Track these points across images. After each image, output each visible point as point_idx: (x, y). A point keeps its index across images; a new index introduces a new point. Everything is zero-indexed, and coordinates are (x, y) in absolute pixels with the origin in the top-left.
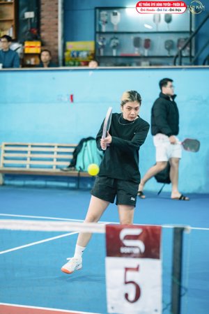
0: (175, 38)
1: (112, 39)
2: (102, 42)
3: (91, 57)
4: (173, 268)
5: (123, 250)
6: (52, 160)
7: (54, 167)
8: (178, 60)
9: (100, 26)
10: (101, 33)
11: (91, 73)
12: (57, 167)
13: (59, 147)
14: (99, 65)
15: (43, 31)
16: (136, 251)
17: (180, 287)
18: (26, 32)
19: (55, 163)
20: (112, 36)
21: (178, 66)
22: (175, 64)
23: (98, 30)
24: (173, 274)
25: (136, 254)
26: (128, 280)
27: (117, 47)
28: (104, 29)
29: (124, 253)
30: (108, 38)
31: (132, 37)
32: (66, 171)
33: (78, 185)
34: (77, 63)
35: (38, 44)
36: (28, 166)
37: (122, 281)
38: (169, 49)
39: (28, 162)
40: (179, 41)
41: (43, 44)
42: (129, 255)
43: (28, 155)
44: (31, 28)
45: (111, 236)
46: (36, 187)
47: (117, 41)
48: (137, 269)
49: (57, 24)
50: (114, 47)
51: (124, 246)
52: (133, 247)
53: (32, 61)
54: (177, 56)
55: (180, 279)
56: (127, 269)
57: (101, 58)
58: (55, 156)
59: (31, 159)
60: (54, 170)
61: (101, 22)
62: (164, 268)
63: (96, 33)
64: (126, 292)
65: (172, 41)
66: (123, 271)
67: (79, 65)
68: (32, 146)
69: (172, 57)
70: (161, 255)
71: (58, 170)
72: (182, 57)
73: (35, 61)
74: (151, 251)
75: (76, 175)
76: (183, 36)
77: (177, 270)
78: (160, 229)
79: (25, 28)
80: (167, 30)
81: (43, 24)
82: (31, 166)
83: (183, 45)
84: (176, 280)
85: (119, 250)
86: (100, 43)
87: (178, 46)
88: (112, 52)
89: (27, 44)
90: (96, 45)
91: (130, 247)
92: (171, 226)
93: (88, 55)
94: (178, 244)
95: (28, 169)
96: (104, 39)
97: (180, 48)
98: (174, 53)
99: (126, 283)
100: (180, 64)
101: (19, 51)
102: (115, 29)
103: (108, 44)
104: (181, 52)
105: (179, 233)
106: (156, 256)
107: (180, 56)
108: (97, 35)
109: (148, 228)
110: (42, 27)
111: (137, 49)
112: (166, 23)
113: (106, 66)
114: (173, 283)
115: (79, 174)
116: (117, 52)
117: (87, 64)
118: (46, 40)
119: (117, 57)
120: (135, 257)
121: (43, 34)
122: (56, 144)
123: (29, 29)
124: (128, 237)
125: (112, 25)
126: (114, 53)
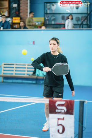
0: (80, 16)
1: (52, 16)
2: (48, 18)
3: (43, 24)
4: (79, 119)
5: (57, 111)
6: (25, 71)
7: (26, 74)
8: (81, 26)
9: (47, 11)
10: (47, 14)
11: (42, 31)
12: (27, 74)
13: (28, 65)
14: (46, 28)
15: (21, 13)
16: (63, 111)
17: (82, 127)
18: (13, 13)
19: (26, 72)
20: (52, 15)
21: (81, 29)
22: (80, 28)
23: (45, 12)
24: (79, 121)
25: (63, 112)
26: (59, 124)
27: (54, 20)
28: (48, 12)
29: (57, 112)
30: (50, 16)
31: (61, 16)
32: (31, 76)
33: (37, 82)
34: (36, 27)
35: (19, 18)
36: (14, 74)
37: (57, 124)
38: (77, 21)
39: (14, 72)
40: (82, 17)
41: (21, 19)
42: (59, 113)
43: (14, 69)
44: (16, 11)
45: (52, 105)
46: (18, 83)
47: (54, 17)
48: (63, 119)
49: (27, 10)
50: (53, 20)
51: (58, 109)
52: (62, 109)
53: (16, 26)
54: (81, 24)
55: (82, 124)
56: (58, 119)
57: (47, 25)
58: (26, 69)
59: (16, 71)
60: (26, 76)
61: (47, 9)
62: (75, 118)
63: (45, 13)
64: (58, 129)
65: (79, 17)
66: (57, 120)
67: (37, 28)
68: (16, 65)
69: (78, 24)
70: (74, 113)
71: (28, 76)
72: (83, 24)
73: (18, 26)
74: (69, 111)
75: (36, 78)
76: (84, 15)
77: (81, 120)
78: (73, 101)
79: (13, 11)
80: (77, 12)
81: (21, 10)
82: (15, 74)
83: (84, 19)
84: (81, 124)
85: (55, 111)
86: (47, 18)
87: (82, 19)
88: (52, 22)
89: (14, 18)
90: (45, 19)
91: (60, 109)
92: (78, 100)
93: (41, 24)
94: (82, 108)
95: (14, 75)
96: (48, 16)
97: (82, 21)
98: (80, 23)
99: (58, 125)
100: (82, 28)
101: (10, 22)
102: (54, 12)
103: (50, 19)
104: (83, 22)
105: (82, 103)
106: (72, 114)
107: (82, 24)
108: (45, 15)
109: (68, 101)
110: (21, 11)
111: (63, 21)
112: (76, 10)
113: (49, 28)
114: (79, 125)
115: (37, 77)
116: (54, 22)
117: (41, 27)
118: (22, 17)
119: (54, 24)
120: (62, 114)
121: (21, 14)
122: (27, 64)
123: (15, 12)
124: (59, 105)
125: (52, 10)
126: (53, 23)
